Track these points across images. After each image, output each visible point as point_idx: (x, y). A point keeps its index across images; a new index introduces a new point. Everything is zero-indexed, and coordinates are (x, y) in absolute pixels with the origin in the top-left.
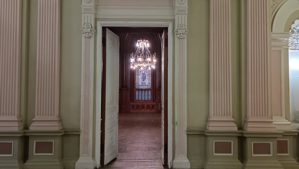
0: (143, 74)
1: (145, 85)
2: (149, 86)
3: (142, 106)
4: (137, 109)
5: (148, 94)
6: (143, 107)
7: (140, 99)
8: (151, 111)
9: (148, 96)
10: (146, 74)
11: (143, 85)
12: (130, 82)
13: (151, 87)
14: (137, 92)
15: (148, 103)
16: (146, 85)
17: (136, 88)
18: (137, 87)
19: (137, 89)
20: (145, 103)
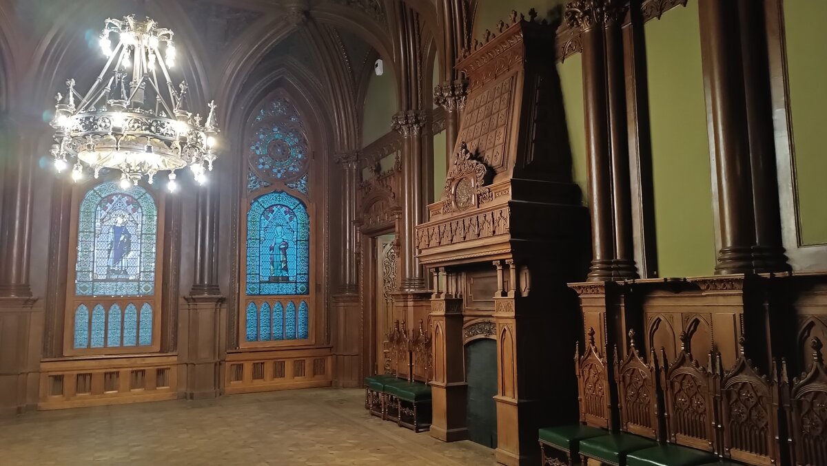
0: (118, 231)
1: (123, 280)
2: (143, 286)
3: (106, 374)
4: (78, 390)
5: (138, 322)
6: (111, 378)
7: (97, 342)
8: (150, 396)
9: (138, 329)
10: (131, 230)
11: (116, 280)
12: (46, 266)
13: (155, 287)
14: (82, 313)
15: (139, 361)
16: (128, 281)
17: (79, 292)
18: (85, 288)
19: (84, 296)
20: (124, 362)
